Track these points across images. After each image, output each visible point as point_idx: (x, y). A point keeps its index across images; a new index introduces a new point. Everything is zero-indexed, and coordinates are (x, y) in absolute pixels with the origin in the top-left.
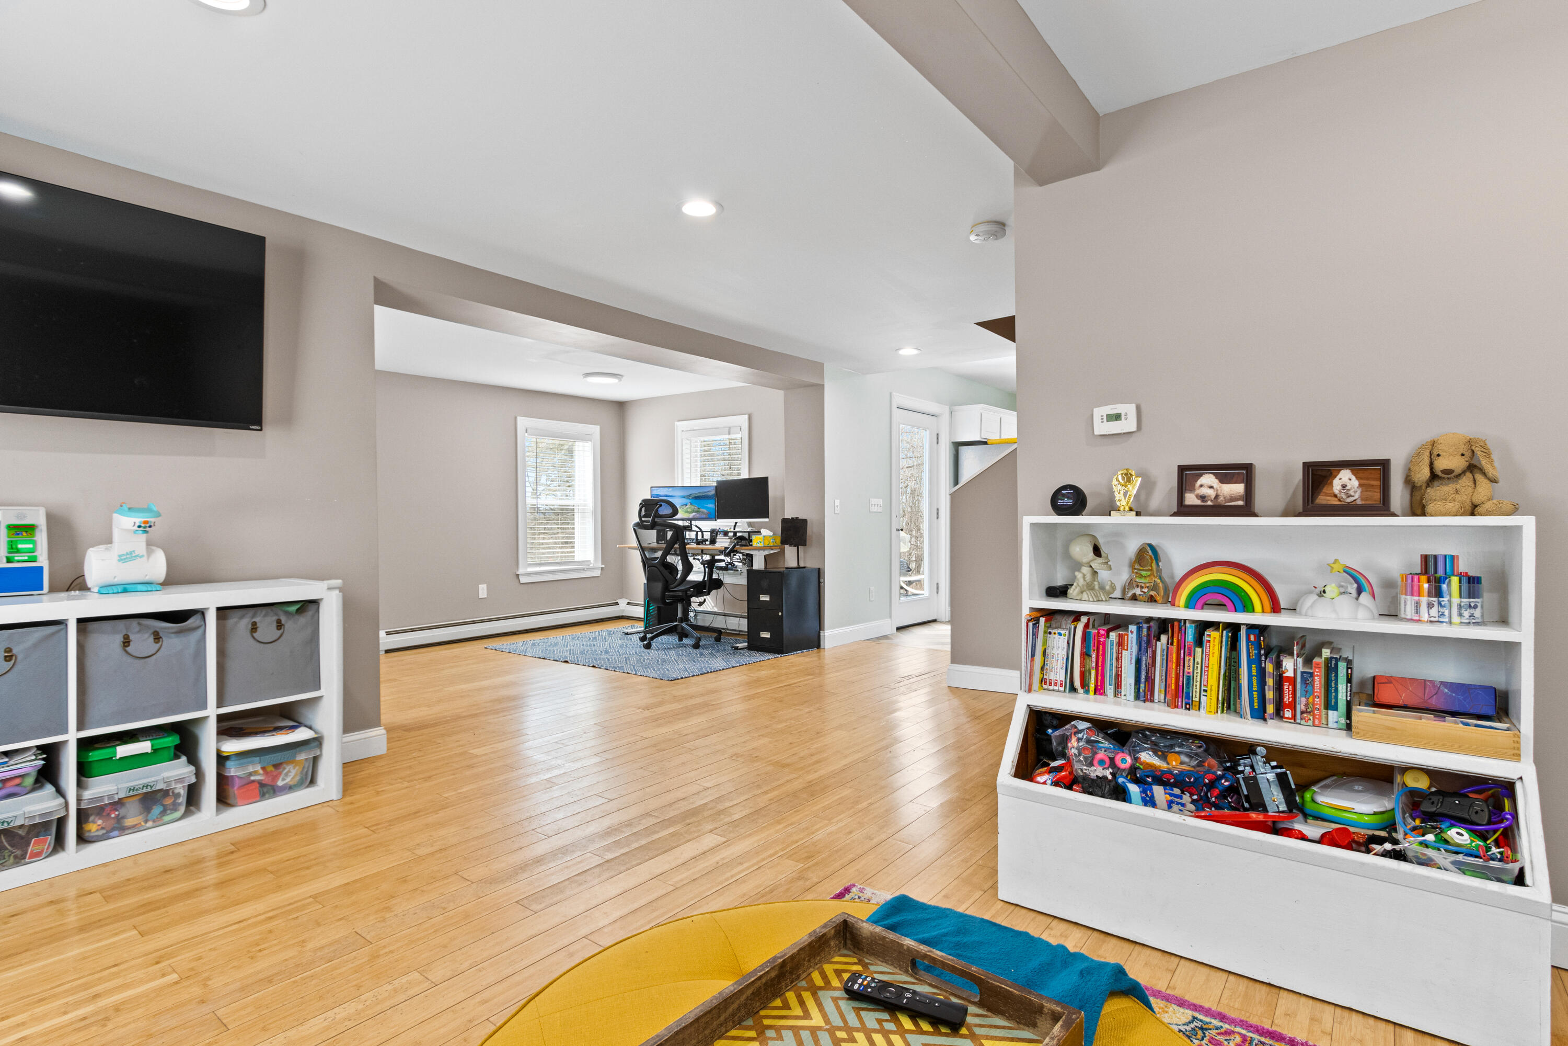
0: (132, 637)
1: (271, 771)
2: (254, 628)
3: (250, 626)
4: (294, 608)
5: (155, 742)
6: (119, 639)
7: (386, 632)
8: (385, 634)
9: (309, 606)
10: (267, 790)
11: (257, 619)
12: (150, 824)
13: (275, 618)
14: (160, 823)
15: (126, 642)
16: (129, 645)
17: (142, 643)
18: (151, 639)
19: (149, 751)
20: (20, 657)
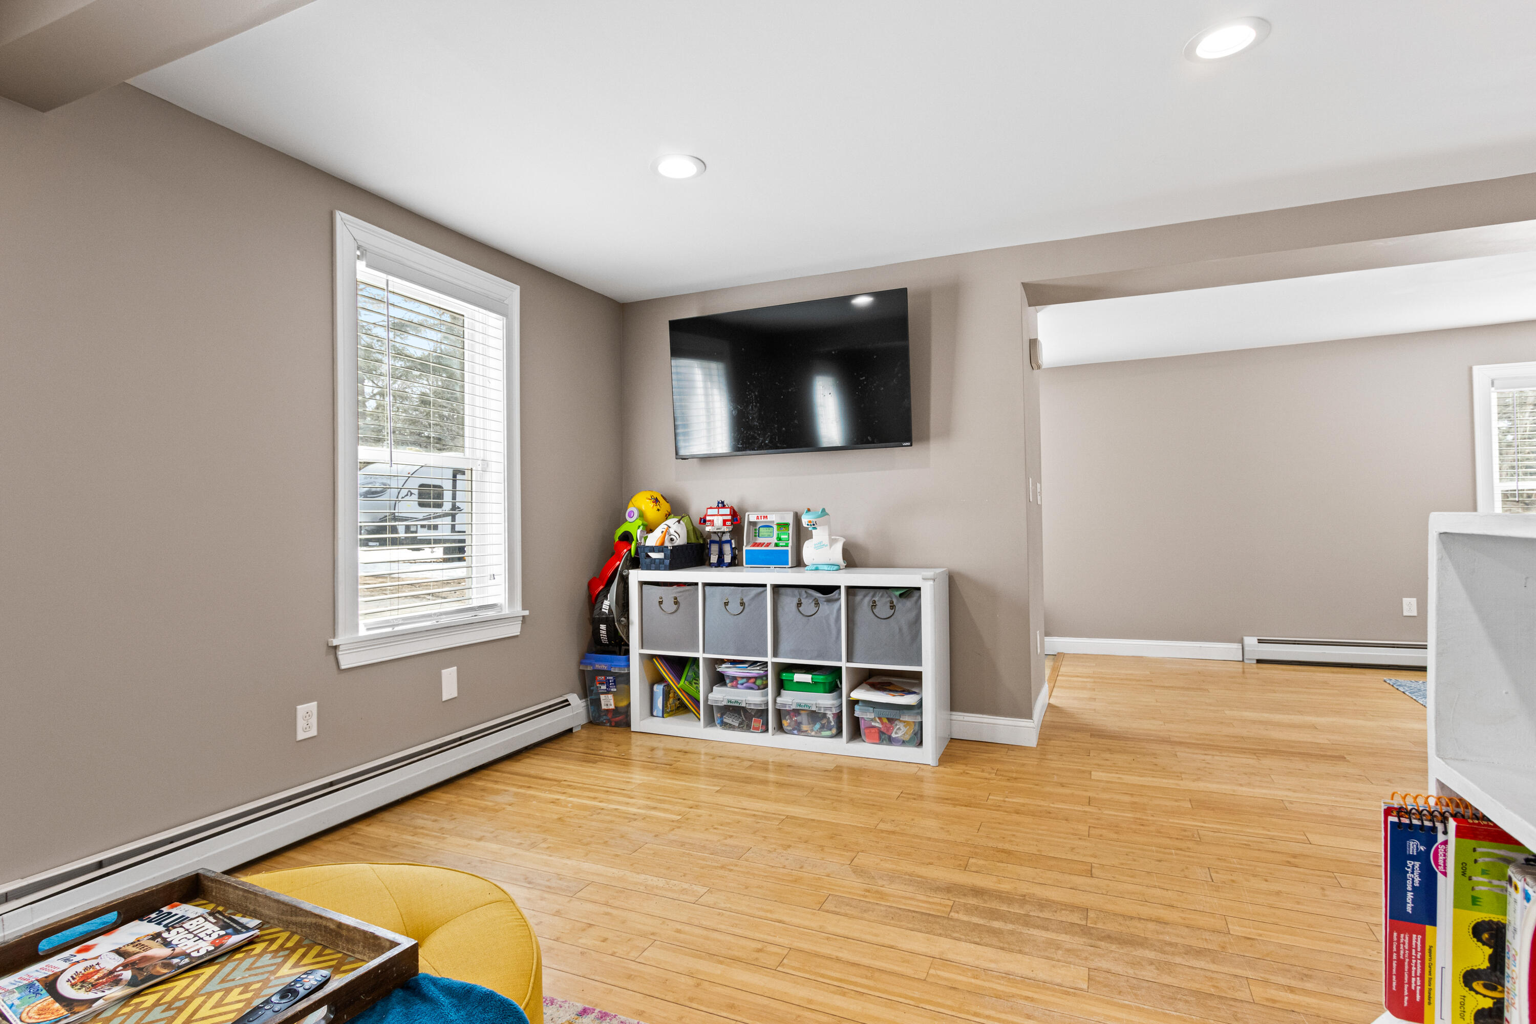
0: (802, 601)
1: (886, 723)
2: (874, 605)
3: (871, 604)
4: (898, 593)
5: (814, 677)
6: (795, 601)
7: (1258, 640)
8: (1257, 641)
9: (910, 593)
10: (885, 738)
11: (876, 599)
12: (813, 733)
13: (889, 599)
14: (818, 735)
15: (799, 604)
16: (800, 606)
17: (808, 606)
18: (813, 604)
19: (810, 681)
20: (746, 604)
